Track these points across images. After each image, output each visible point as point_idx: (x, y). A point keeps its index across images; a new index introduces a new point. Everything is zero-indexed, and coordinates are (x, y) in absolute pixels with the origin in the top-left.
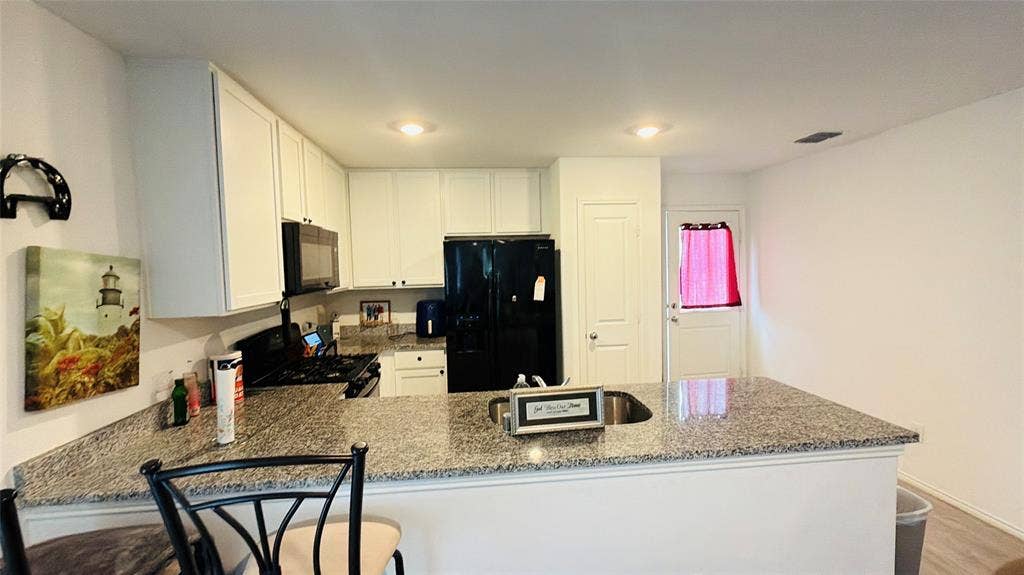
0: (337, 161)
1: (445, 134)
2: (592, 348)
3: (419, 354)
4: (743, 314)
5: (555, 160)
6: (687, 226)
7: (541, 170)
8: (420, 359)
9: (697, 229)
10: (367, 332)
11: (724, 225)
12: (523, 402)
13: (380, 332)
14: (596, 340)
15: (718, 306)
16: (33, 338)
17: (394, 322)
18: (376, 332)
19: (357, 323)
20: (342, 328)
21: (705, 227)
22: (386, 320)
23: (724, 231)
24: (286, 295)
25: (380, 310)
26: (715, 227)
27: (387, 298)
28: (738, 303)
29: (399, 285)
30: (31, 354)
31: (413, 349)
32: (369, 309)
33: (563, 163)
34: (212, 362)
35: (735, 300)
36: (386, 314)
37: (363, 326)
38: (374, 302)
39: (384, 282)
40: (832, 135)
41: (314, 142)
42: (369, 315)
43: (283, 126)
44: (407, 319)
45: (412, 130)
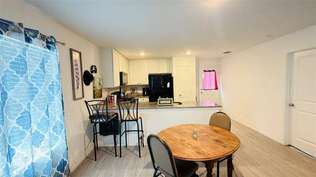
0: (126, 58)
1: (148, 54)
2: (180, 98)
3: (143, 99)
4: (219, 91)
5: (172, 57)
6: (205, 71)
7: (170, 59)
8: (143, 100)
9: (207, 71)
10: (132, 95)
11: (214, 71)
12: (160, 100)
13: (135, 94)
14: (181, 96)
15: (213, 89)
16: (94, 89)
17: (138, 93)
18: (134, 94)
19: (130, 93)
20: (127, 94)
21: (209, 71)
22: (136, 92)
23: (214, 72)
24: (120, 85)
25: (135, 90)
26: (212, 71)
27: (136, 87)
28: (218, 89)
29: (139, 84)
30: (94, 91)
31: (142, 97)
32: (133, 89)
33: (174, 58)
34: (109, 96)
35: (217, 88)
36: (136, 91)
37: (131, 93)
38: (134, 88)
39: (136, 83)
40: (230, 52)
41: (124, 56)
42: (132, 91)
43: (120, 55)
44: (141, 92)
45: (142, 54)
